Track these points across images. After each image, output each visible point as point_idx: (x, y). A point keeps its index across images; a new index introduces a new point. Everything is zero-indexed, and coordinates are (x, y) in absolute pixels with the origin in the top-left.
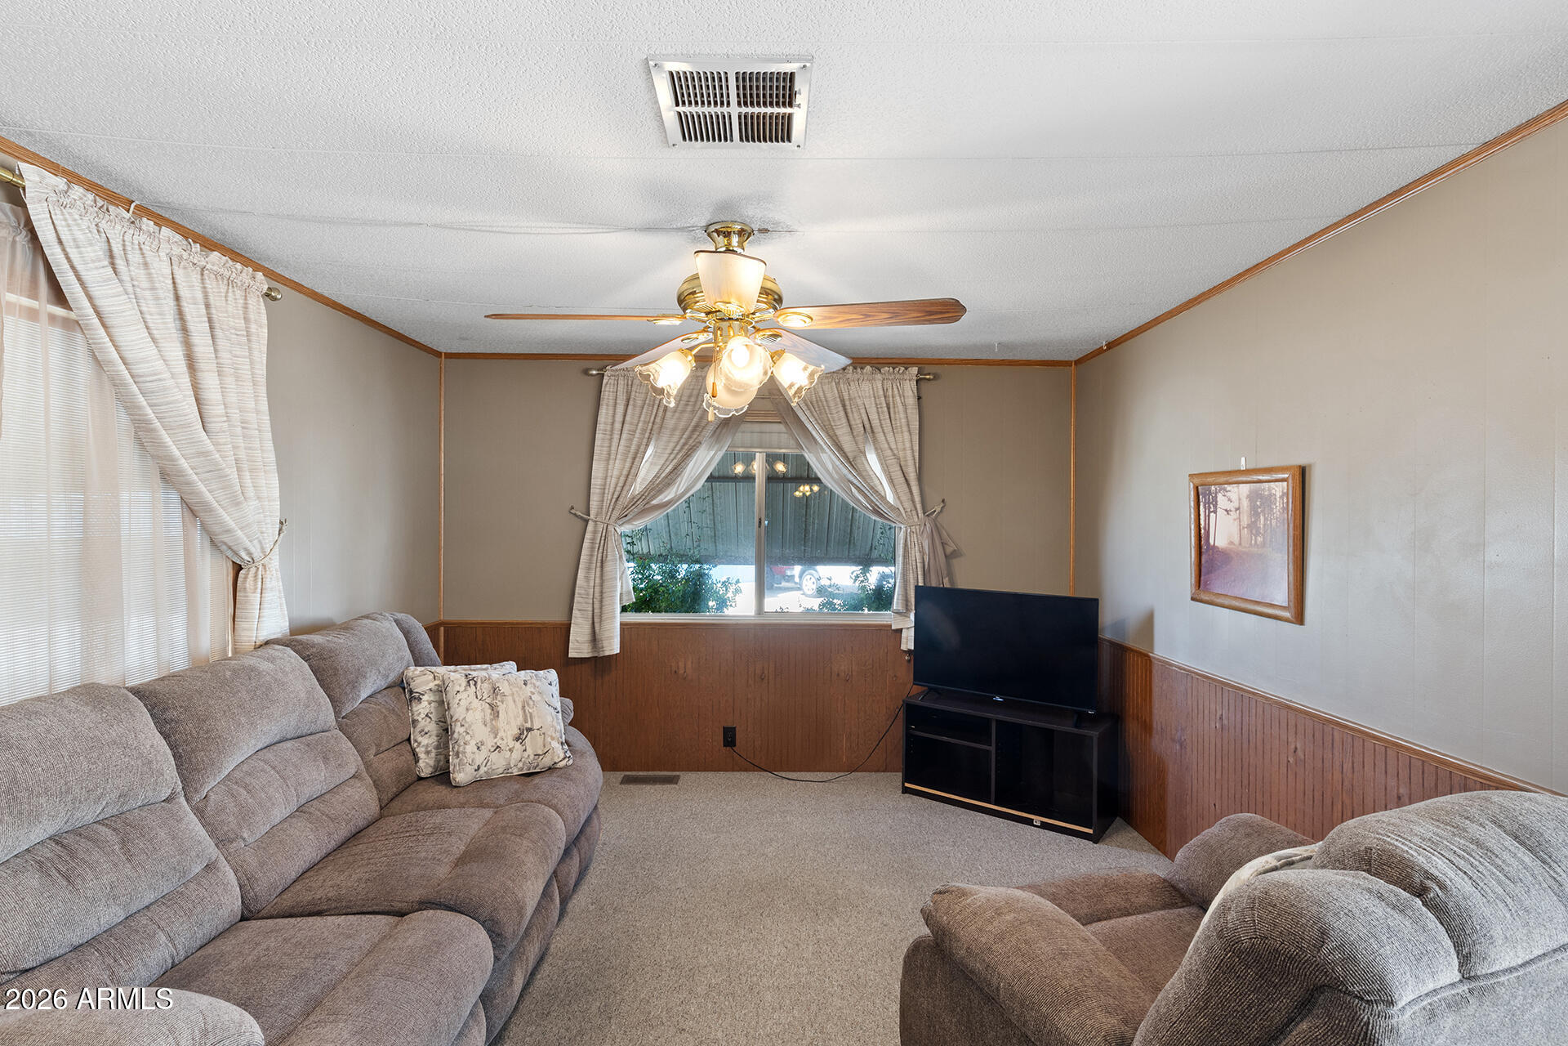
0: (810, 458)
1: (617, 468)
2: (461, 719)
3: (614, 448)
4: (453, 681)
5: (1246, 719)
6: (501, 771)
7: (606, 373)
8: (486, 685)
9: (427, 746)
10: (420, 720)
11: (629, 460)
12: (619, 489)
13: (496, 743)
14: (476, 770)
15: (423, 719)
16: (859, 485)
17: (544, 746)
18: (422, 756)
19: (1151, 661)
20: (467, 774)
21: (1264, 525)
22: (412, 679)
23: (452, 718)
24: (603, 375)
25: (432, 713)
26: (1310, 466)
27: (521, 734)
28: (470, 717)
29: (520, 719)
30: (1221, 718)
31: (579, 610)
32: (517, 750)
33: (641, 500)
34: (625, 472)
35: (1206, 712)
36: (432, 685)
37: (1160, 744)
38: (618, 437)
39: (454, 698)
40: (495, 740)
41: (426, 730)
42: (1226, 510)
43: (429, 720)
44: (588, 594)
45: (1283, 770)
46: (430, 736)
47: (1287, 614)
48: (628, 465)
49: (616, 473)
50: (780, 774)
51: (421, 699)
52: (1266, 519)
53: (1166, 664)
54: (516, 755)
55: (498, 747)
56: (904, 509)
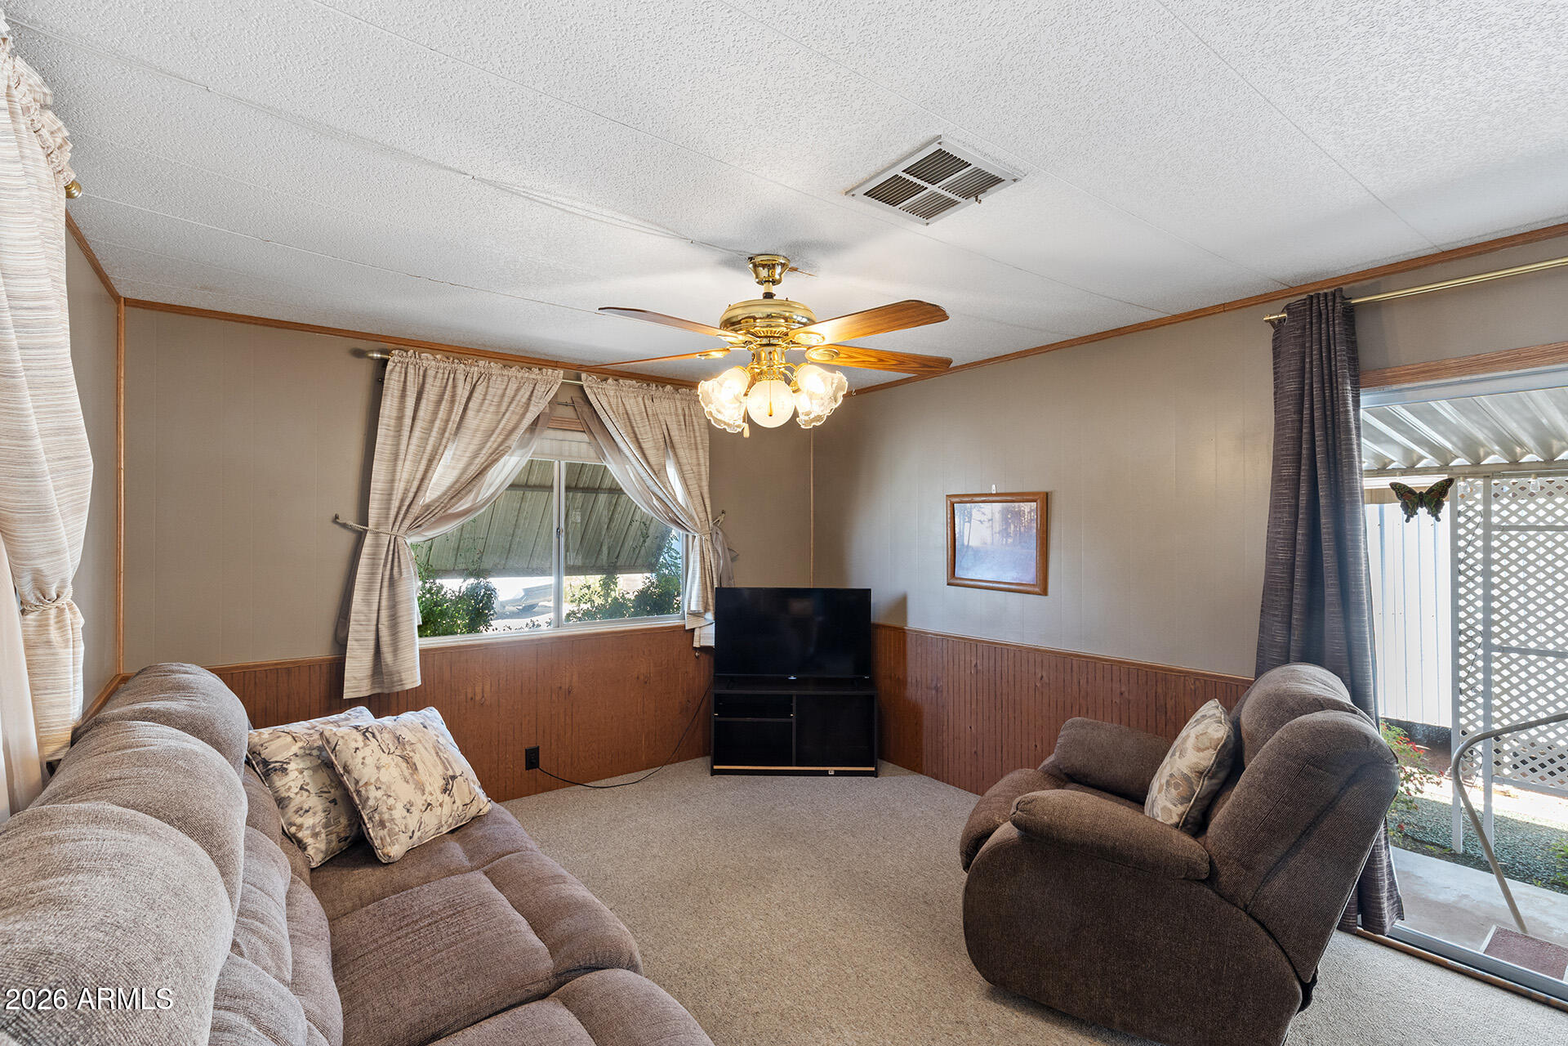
0: (613, 468)
1: (406, 471)
2: (373, 781)
3: (403, 447)
4: (342, 737)
5: (999, 664)
6: (432, 832)
7: (391, 359)
8: (386, 735)
9: (314, 826)
10: (292, 795)
11: (424, 463)
12: (411, 495)
13: (426, 801)
14: (411, 838)
15: (296, 794)
16: (663, 496)
17: (470, 793)
18: (309, 841)
19: (904, 632)
20: (402, 844)
21: (1014, 531)
22: (262, 745)
23: (357, 782)
24: (386, 361)
25: (308, 784)
26: (1051, 493)
27: (447, 785)
28: (384, 776)
29: (440, 767)
30: (976, 665)
31: (356, 640)
32: (447, 804)
33: (439, 508)
34: (419, 476)
35: (962, 663)
36: (295, 749)
37: (912, 693)
38: (408, 433)
39: (353, 758)
40: (424, 797)
41: (306, 807)
42: (980, 521)
43: (305, 794)
44: (369, 621)
45: (1032, 692)
46: (315, 813)
47: (1037, 590)
48: (422, 467)
49: (405, 476)
50: (589, 784)
51: (286, 769)
52: (1015, 527)
53: (921, 635)
54: (446, 810)
55: (429, 804)
56: (699, 519)
